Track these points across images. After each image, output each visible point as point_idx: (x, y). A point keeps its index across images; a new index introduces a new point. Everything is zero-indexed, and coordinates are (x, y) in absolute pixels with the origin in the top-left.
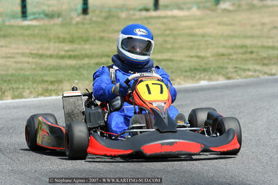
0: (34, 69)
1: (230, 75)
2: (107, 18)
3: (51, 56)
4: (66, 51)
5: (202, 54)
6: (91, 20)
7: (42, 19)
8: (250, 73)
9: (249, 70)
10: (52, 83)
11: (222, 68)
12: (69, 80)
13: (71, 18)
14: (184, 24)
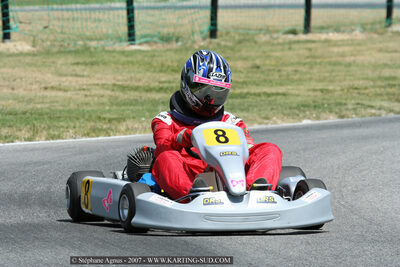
0: (103, 104)
1: (344, 113)
2: (240, 42)
3: (136, 89)
4: (160, 82)
5: (331, 88)
6: (218, 44)
7: (156, 43)
8: (373, 111)
9: (372, 107)
10: (110, 121)
11: (340, 104)
12: (134, 118)
13: (194, 42)
14: (335, 50)
